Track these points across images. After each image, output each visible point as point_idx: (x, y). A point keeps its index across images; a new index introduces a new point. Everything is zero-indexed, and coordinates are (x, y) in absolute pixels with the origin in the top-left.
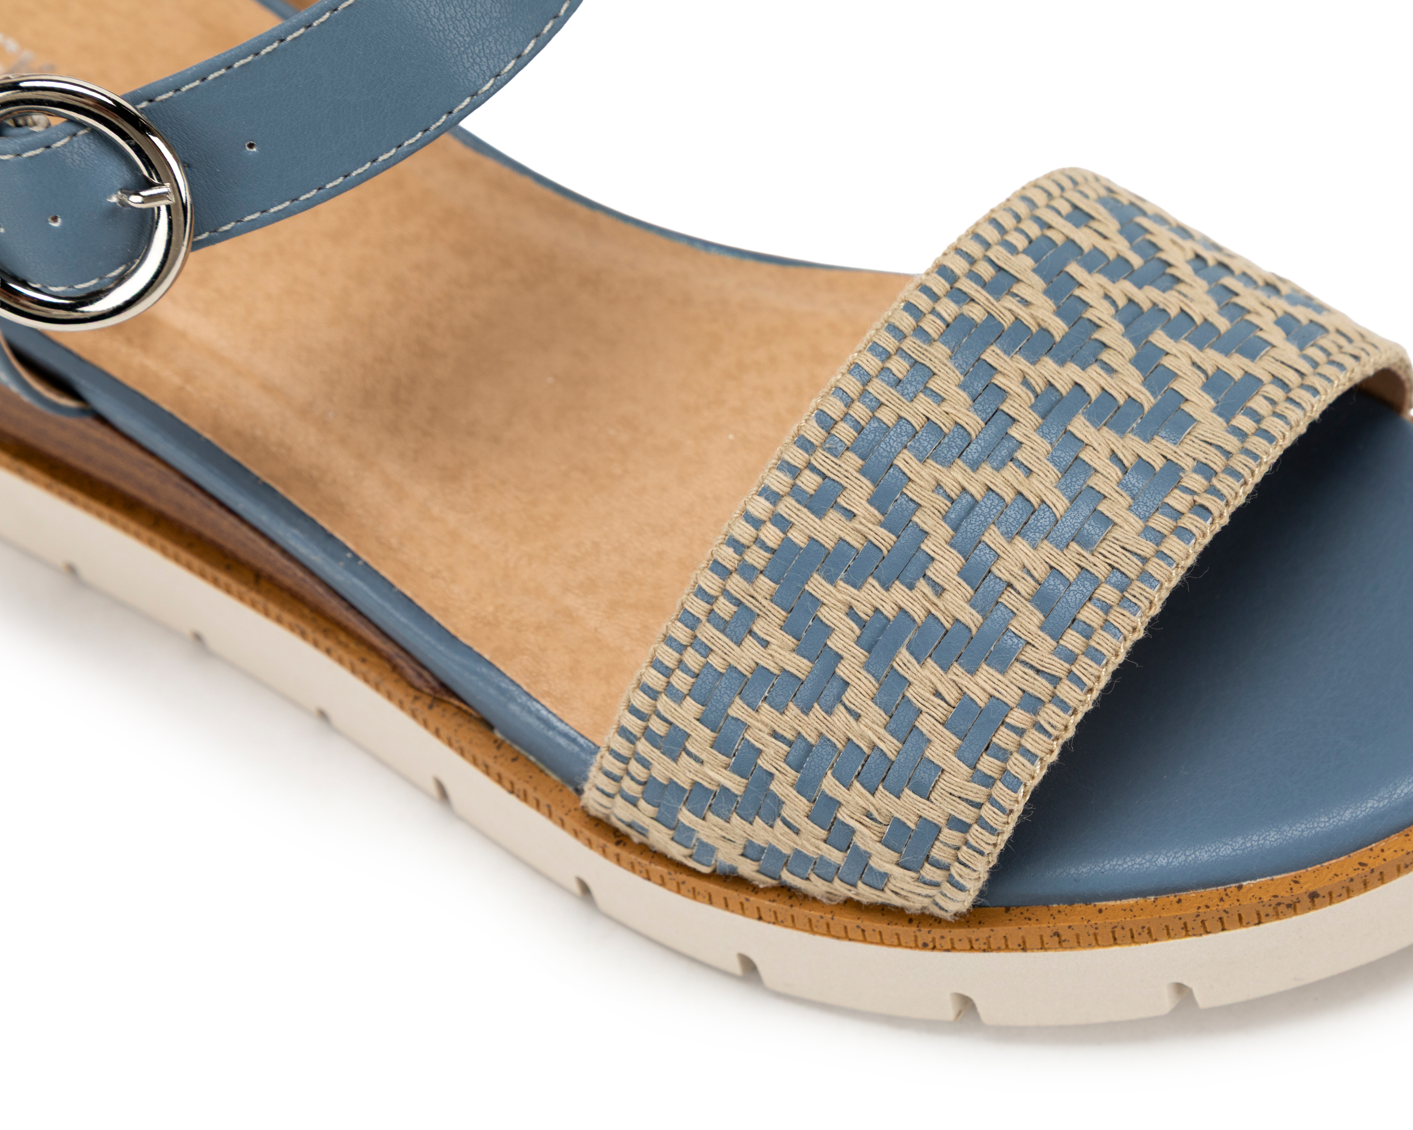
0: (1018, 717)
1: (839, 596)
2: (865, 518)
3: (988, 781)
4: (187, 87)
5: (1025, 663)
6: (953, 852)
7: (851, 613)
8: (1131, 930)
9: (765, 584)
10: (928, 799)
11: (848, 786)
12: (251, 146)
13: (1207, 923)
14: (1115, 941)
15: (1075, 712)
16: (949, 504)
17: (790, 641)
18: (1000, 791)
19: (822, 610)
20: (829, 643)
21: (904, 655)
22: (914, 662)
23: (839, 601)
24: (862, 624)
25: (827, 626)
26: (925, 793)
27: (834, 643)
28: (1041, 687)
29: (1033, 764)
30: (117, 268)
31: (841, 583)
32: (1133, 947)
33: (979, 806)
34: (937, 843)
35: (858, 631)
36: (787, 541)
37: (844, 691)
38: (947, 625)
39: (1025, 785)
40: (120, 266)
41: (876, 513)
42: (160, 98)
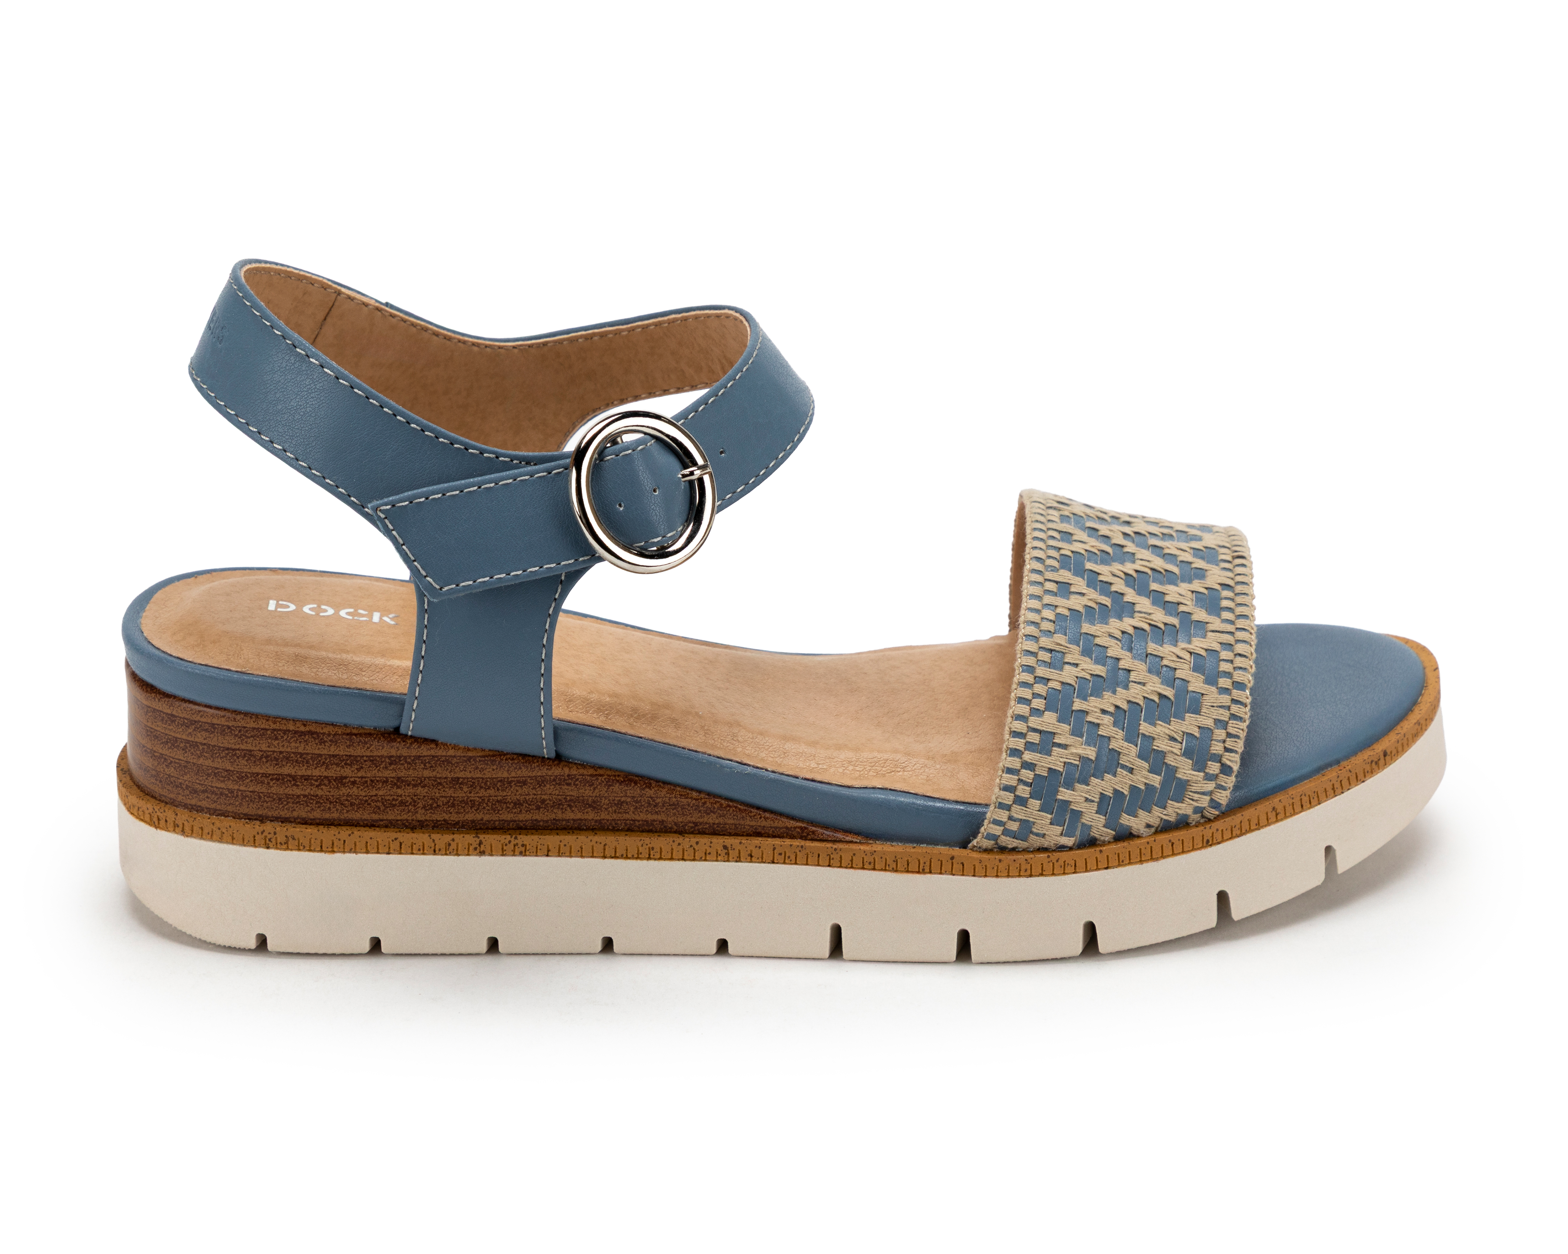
3: (1226, 691)
8: (1309, 796)
11: (1154, 725)
18: (1236, 693)
26: (1197, 711)
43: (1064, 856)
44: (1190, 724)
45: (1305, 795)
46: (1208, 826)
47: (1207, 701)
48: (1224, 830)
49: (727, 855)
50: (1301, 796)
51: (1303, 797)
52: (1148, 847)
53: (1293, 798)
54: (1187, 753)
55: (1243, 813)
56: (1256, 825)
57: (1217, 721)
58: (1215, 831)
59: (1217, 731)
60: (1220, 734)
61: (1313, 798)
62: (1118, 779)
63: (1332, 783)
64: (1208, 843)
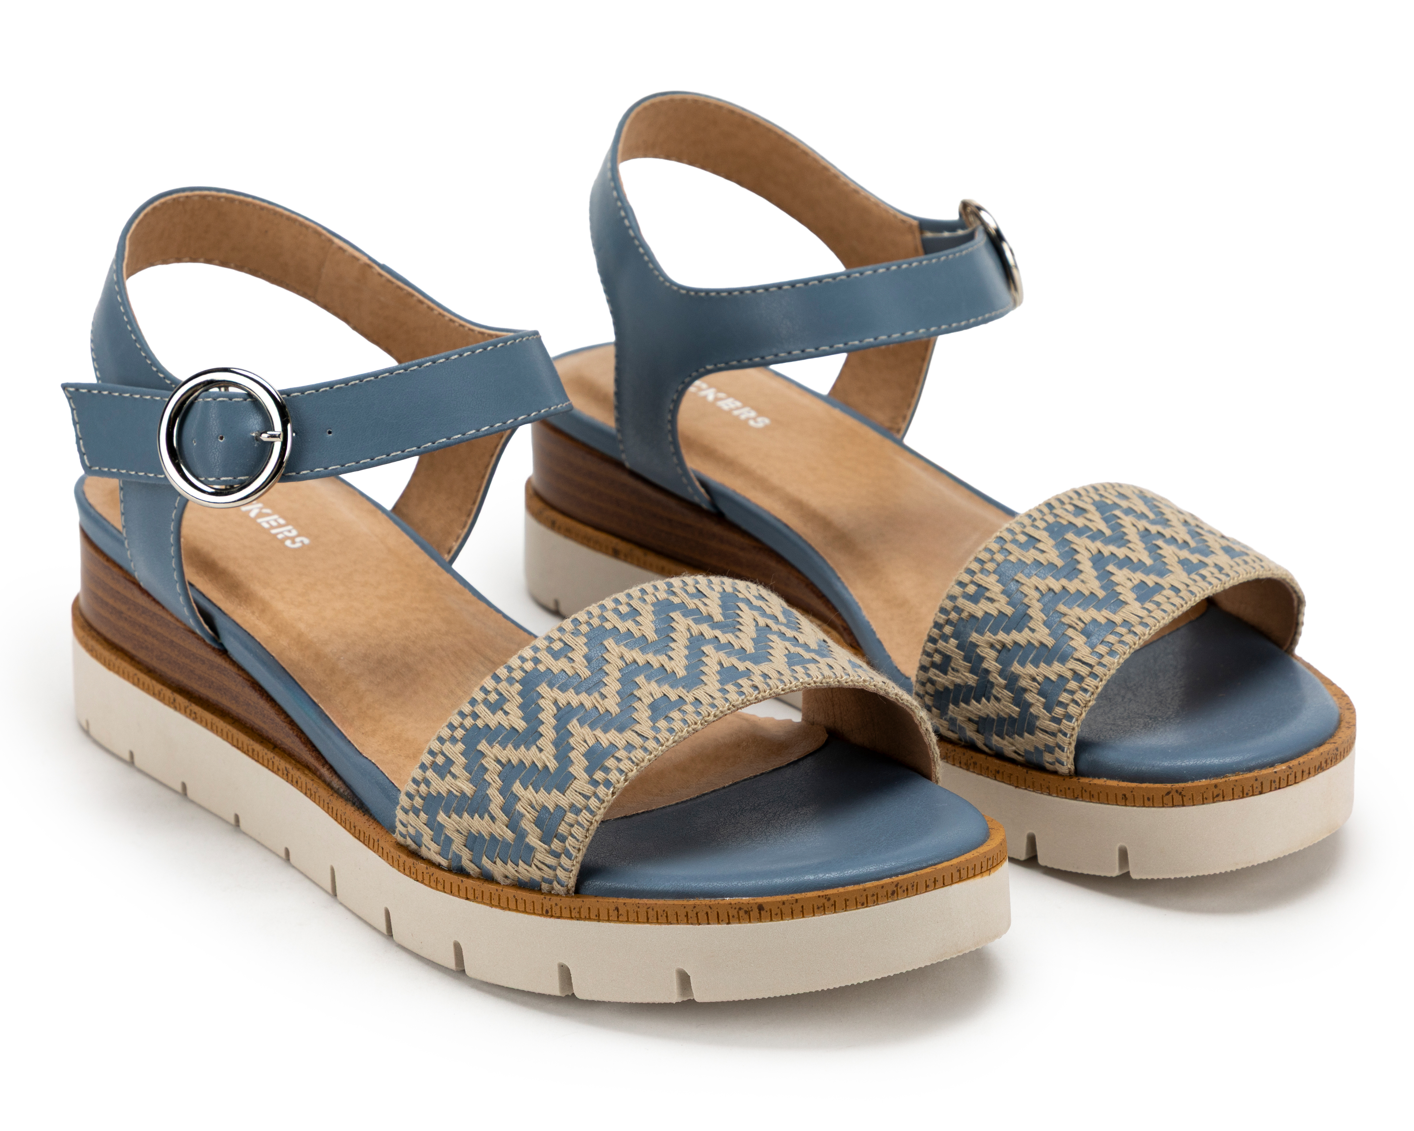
0: (621, 754)
1: (552, 694)
2: (579, 663)
4: (308, 392)
5: (633, 731)
6: (569, 828)
7: (555, 703)
8: (657, 912)
9: (518, 687)
10: (564, 795)
12: (330, 433)
13: (699, 914)
14: (648, 921)
15: (651, 753)
16: (624, 665)
17: (520, 713)
19: (541, 701)
20: (539, 716)
21: (575, 721)
22: (578, 725)
23: (551, 696)
24: (559, 709)
25: (541, 707)
27: (542, 716)
28: (637, 741)
29: (621, 775)
30: (244, 476)
31: (555, 689)
32: (658, 926)
33: (588, 798)
34: (563, 823)
35: (555, 711)
36: (536, 669)
37: (539, 738)
38: (601, 712)
39: (614, 787)
40: (247, 475)
41: (585, 662)
42: (292, 395)
43: (438, 873)
44: (551, 799)
45: (653, 909)
46: (548, 897)
47: (576, 785)
48: (563, 908)
49: (286, 776)
50: (648, 908)
51: (650, 910)
52: (497, 893)
53: (639, 907)
54: (538, 822)
55: (584, 900)
56: (596, 916)
57: (572, 806)
58: (554, 905)
59: (569, 814)
60: (570, 817)
61: (662, 916)
62: (483, 822)
63: (685, 910)
64: (547, 913)
